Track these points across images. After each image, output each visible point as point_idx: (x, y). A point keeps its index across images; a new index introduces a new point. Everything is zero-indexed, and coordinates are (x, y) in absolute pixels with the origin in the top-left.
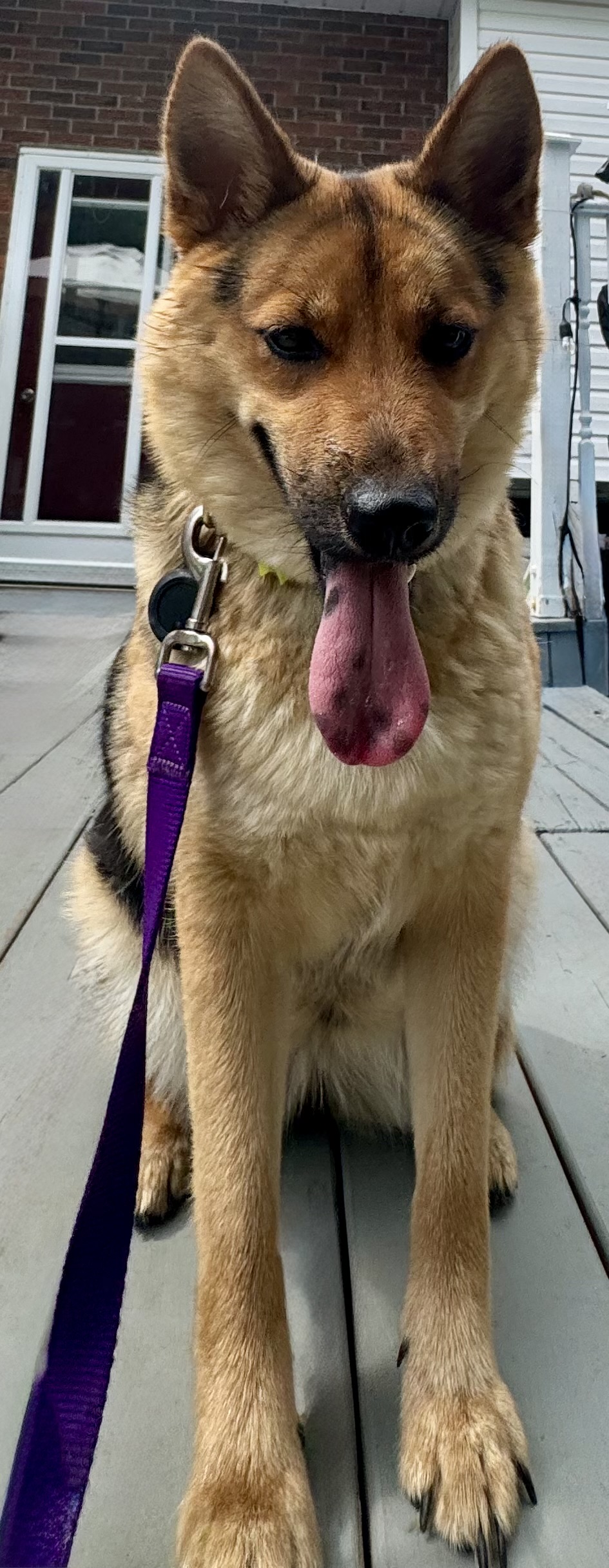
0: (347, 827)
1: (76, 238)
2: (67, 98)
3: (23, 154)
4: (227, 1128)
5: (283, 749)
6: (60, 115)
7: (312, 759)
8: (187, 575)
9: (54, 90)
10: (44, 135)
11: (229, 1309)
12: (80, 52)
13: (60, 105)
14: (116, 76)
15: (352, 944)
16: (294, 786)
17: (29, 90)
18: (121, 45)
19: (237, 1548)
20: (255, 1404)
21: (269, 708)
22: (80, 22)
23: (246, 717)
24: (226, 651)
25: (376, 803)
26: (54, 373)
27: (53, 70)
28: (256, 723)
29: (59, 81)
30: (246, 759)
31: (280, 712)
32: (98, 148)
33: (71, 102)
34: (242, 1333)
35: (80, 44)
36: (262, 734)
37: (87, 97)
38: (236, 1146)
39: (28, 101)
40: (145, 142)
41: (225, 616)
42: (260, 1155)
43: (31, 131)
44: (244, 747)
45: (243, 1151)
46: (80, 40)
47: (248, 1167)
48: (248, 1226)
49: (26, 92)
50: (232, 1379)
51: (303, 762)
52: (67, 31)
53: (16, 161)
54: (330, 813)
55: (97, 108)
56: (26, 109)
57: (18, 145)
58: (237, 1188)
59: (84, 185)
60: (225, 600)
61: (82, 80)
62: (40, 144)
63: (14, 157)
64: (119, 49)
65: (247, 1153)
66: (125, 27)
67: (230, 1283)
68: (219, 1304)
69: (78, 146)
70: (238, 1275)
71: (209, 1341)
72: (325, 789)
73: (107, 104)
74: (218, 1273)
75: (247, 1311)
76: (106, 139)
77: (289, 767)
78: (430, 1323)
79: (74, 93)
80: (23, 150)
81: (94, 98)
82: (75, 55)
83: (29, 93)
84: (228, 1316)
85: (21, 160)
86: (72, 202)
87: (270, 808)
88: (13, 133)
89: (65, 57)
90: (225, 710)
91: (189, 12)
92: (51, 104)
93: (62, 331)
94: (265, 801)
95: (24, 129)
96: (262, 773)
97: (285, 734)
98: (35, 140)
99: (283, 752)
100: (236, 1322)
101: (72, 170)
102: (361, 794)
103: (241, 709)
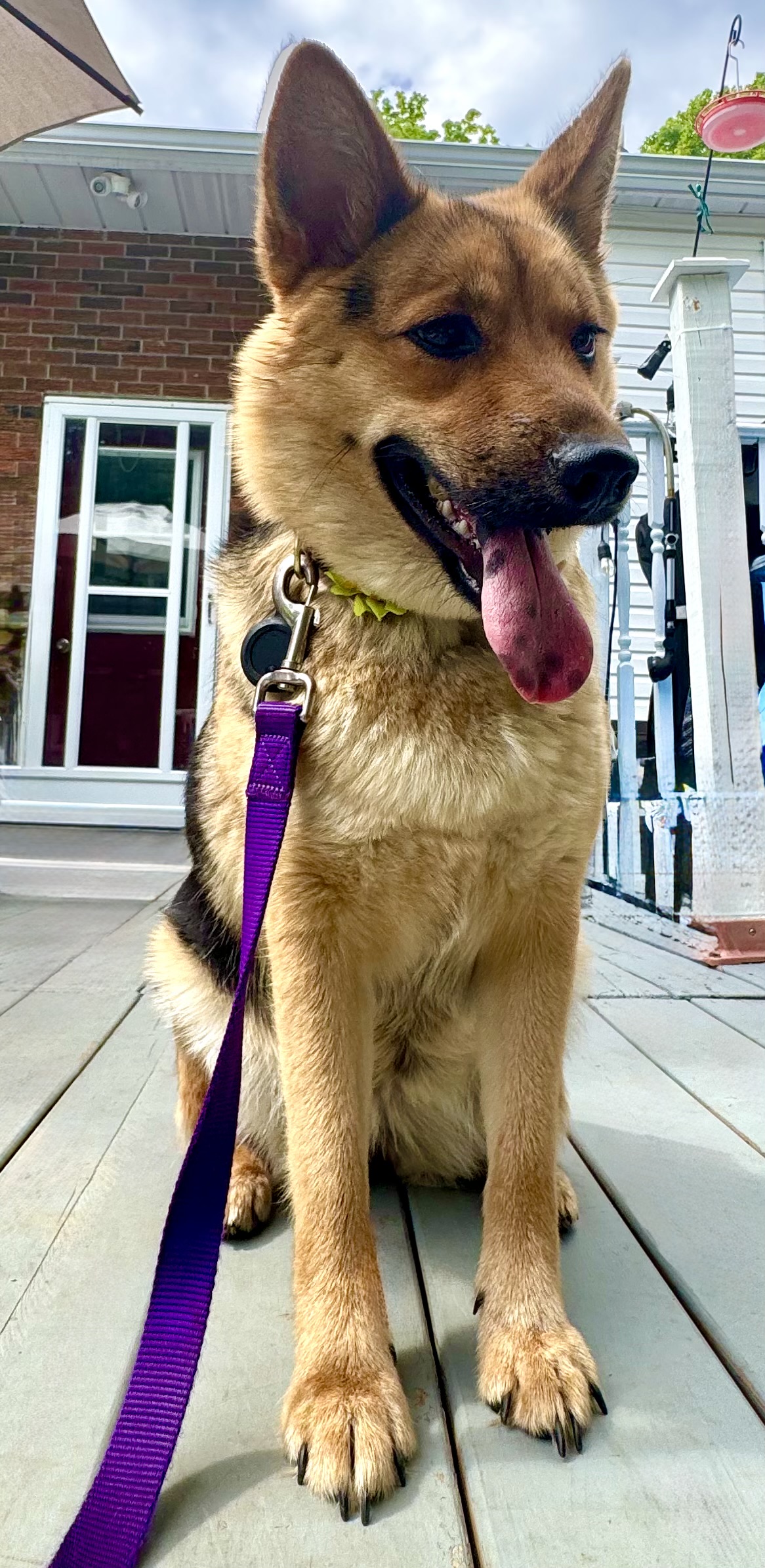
0: (435, 833)
1: (103, 496)
2: (89, 344)
3: (48, 403)
4: (321, 1103)
5: (377, 761)
6: (83, 362)
7: (405, 768)
8: (280, 623)
9: (76, 336)
10: (68, 382)
11: (325, 1249)
12: (99, 296)
13: (82, 351)
14: (137, 319)
15: (431, 960)
16: (386, 794)
17: (51, 337)
18: (141, 288)
19: (339, 1412)
20: (351, 1320)
21: (365, 727)
22: (99, 265)
23: (342, 737)
24: (322, 684)
25: (463, 810)
26: (88, 623)
27: (74, 315)
28: (352, 741)
29: (80, 327)
30: (339, 778)
31: (375, 728)
32: (122, 395)
33: (93, 349)
34: (337, 1269)
35: (100, 287)
36: (359, 749)
37: (109, 342)
38: (330, 1117)
39: (51, 348)
40: (171, 387)
41: (318, 654)
42: (351, 1127)
43: (55, 378)
44: (338, 766)
45: (334, 1124)
46: (100, 283)
47: (340, 1136)
48: (342, 1184)
49: (48, 338)
50: (329, 1302)
51: (397, 771)
52: (86, 275)
53: (41, 410)
54: (417, 820)
55: (120, 354)
56: (49, 357)
57: (42, 393)
58: (329, 1153)
59: (111, 433)
60: (317, 641)
61: (104, 324)
62: (64, 393)
63: (40, 405)
64: (139, 292)
65: (339, 1126)
66: (144, 268)
67: (325, 1230)
68: (316, 1246)
69: (103, 394)
70: (333, 1222)
71: (307, 1276)
72: (415, 795)
73: (130, 349)
74: (314, 1223)
75: (341, 1252)
76: (129, 386)
77: (383, 776)
78: (504, 1276)
79: (96, 339)
80: (47, 399)
81: (118, 343)
82: (95, 300)
83: (51, 340)
84: (323, 1256)
85: (46, 408)
86: (99, 451)
87: (361, 818)
88: (37, 381)
89: (85, 302)
90: (322, 734)
91: (210, 251)
92: (74, 351)
93: (94, 581)
94: (357, 812)
95: (48, 377)
96: (356, 787)
97: (379, 749)
98: (59, 388)
99: (378, 763)
100: (332, 1259)
101: (98, 418)
102: (448, 800)
103: (337, 732)
